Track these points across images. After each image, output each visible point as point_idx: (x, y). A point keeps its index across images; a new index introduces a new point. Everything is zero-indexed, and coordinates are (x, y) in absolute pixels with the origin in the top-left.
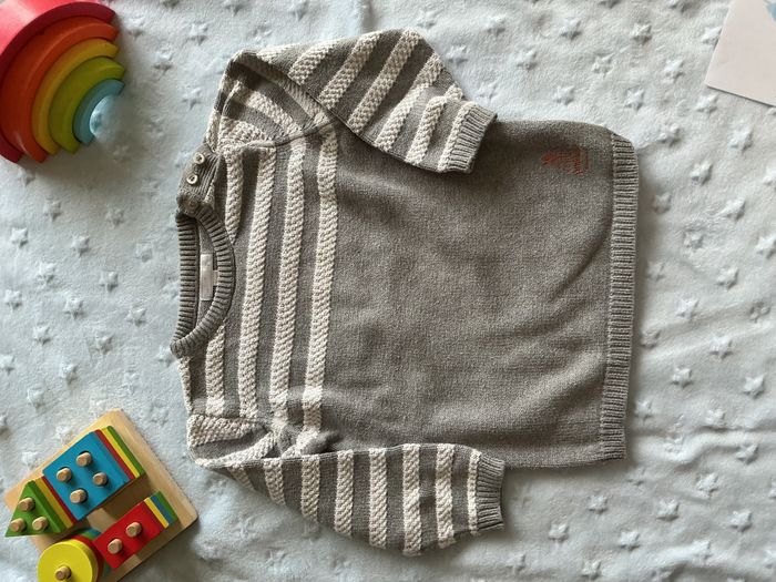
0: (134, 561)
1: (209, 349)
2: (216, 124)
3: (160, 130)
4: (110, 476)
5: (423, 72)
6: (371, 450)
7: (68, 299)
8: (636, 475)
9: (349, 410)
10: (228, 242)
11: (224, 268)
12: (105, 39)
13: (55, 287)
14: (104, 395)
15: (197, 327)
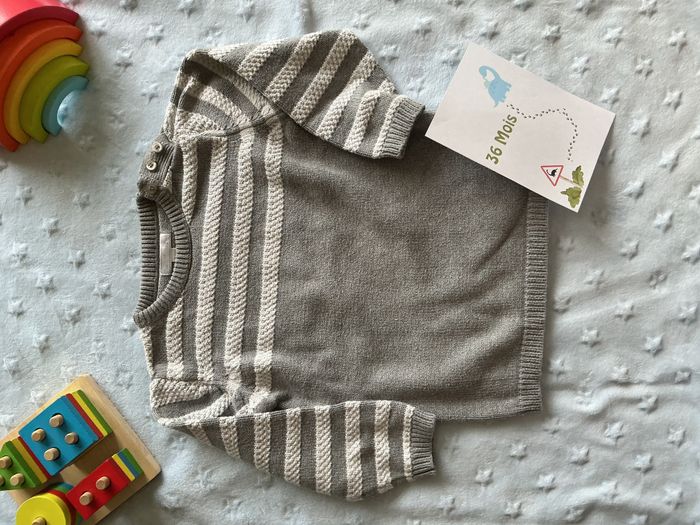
0: (104, 511)
1: (169, 319)
2: (172, 116)
3: (121, 122)
4: (80, 435)
5: (358, 68)
6: (316, 408)
7: (40, 275)
8: (552, 425)
9: (297, 372)
10: (185, 222)
11: (181, 246)
12: (71, 39)
13: (27, 265)
14: (75, 362)
15: (158, 300)
